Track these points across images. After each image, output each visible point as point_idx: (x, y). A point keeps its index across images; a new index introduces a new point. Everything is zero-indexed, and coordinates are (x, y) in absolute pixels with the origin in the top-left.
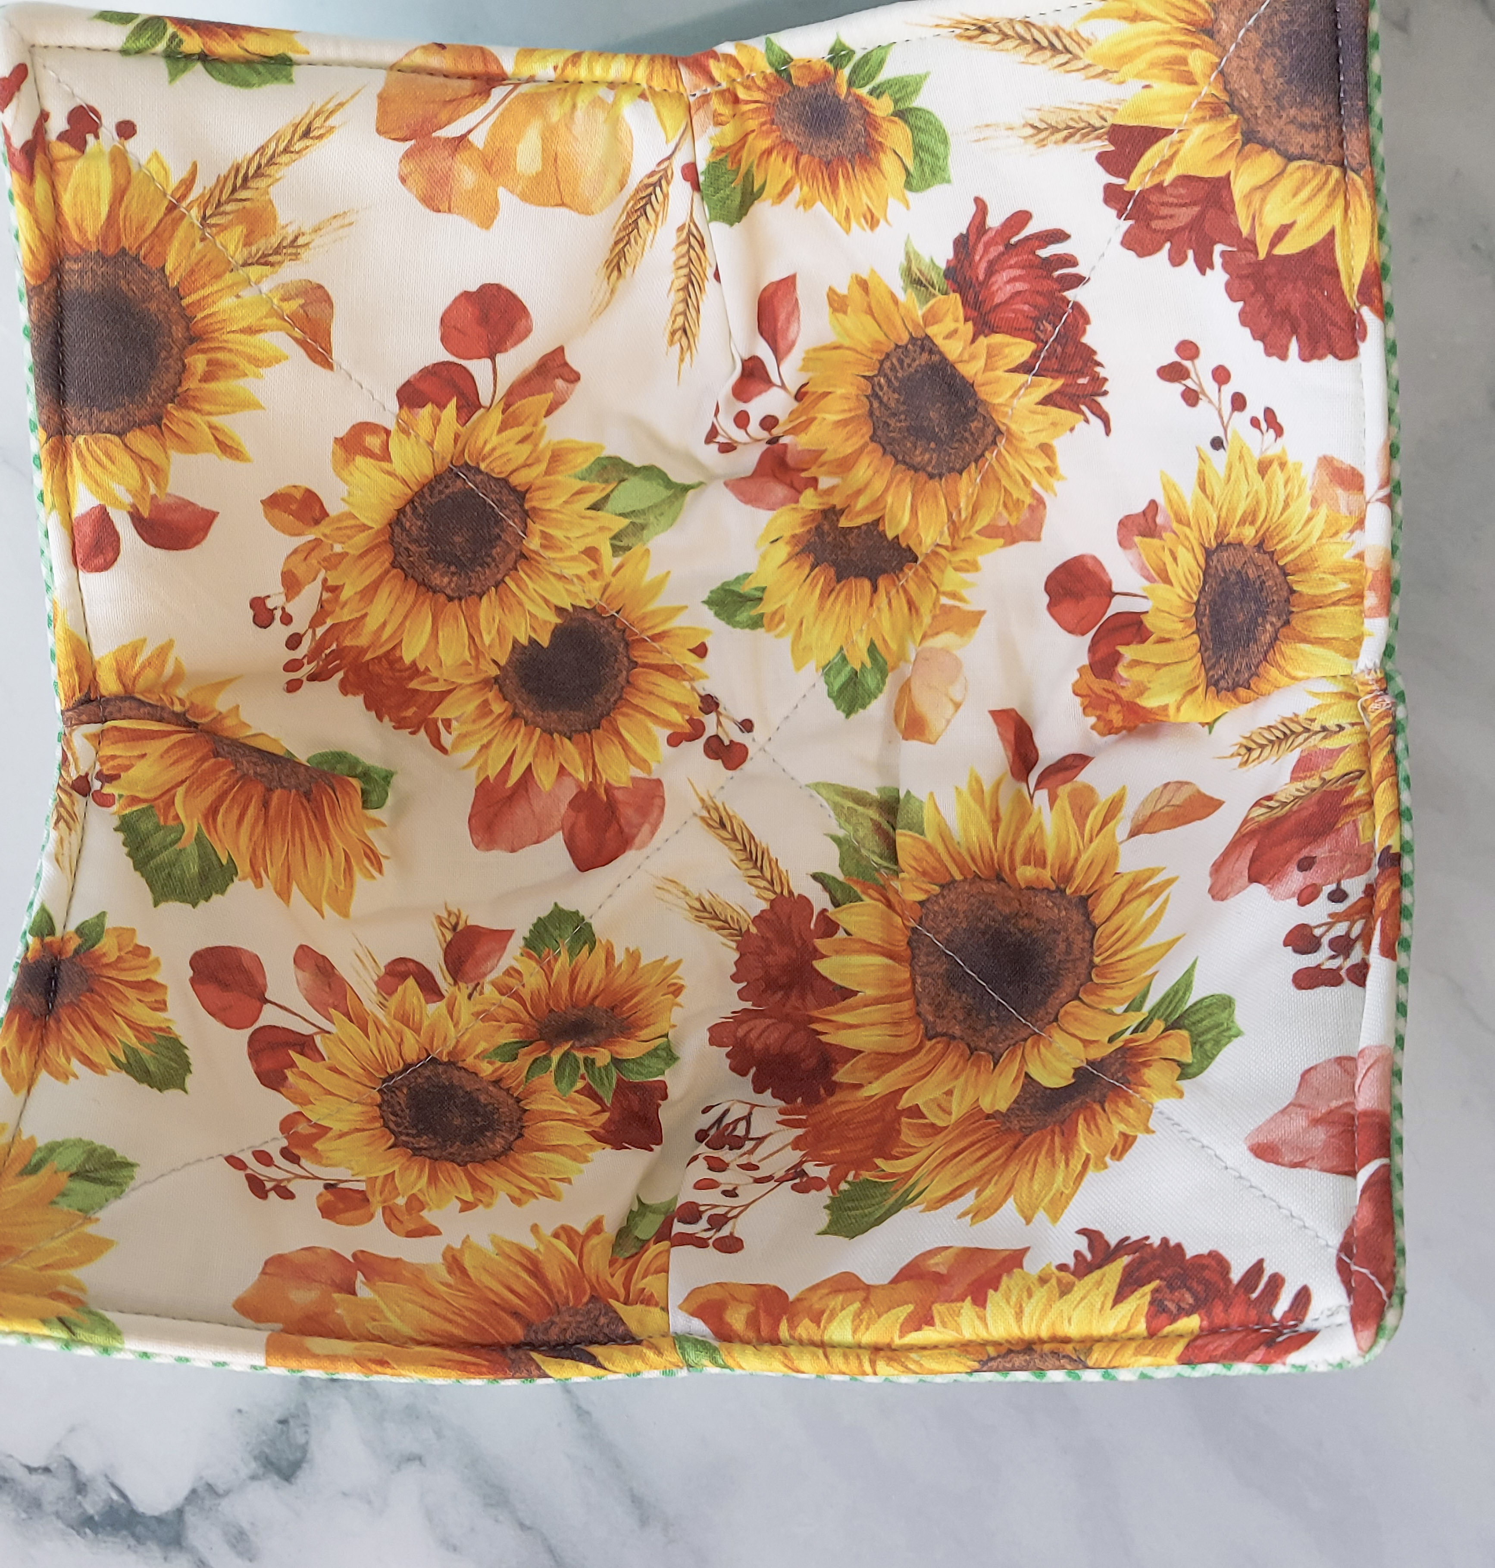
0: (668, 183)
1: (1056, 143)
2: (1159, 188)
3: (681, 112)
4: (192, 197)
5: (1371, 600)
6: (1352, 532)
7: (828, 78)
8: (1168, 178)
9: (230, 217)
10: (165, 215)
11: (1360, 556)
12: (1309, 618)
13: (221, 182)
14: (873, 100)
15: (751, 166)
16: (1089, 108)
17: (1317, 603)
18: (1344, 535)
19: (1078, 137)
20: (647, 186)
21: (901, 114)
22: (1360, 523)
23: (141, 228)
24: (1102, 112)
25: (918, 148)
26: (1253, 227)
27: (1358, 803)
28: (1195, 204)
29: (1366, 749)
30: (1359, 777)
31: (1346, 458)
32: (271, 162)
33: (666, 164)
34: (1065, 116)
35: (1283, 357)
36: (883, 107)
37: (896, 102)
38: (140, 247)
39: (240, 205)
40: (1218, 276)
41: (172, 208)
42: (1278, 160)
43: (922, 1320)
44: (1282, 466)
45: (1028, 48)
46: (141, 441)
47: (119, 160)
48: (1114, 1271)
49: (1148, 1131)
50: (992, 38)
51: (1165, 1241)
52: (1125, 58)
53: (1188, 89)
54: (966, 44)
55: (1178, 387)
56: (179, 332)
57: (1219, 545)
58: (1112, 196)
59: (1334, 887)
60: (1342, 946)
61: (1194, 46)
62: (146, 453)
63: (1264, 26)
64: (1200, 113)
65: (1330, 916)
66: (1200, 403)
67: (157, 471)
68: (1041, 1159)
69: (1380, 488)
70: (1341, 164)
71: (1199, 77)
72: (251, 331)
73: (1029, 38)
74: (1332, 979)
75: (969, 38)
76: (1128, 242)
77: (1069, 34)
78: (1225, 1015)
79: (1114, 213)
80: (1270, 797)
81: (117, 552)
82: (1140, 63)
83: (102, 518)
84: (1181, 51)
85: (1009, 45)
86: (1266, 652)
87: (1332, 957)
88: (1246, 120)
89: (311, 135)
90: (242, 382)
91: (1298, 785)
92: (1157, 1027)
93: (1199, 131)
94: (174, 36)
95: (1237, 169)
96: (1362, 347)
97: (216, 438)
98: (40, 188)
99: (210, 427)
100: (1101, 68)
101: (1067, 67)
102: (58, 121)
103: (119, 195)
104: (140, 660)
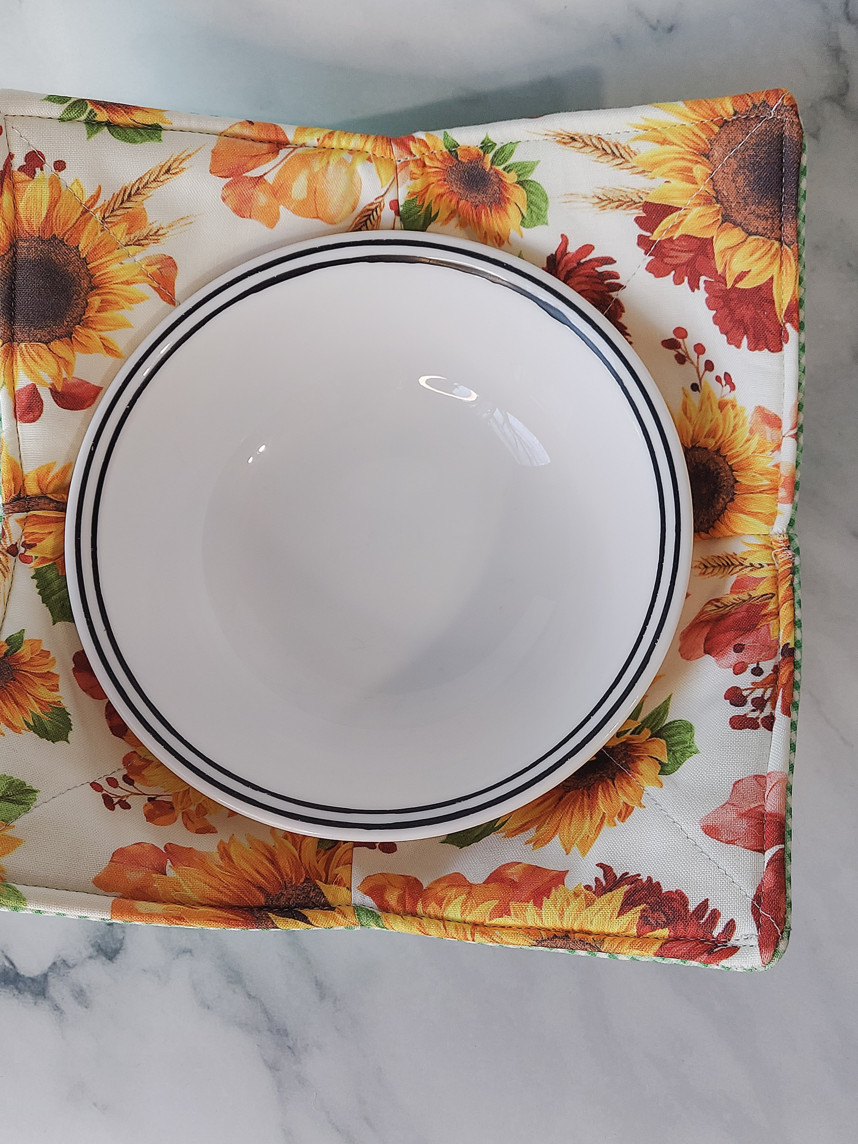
0: (381, 211)
1: (612, 208)
2: (670, 240)
3: (391, 170)
4: (97, 206)
5: (782, 493)
6: (773, 451)
7: (480, 158)
8: (676, 235)
9: (119, 218)
10: (81, 216)
11: (777, 466)
12: (746, 499)
13: (115, 197)
14: (505, 173)
15: (430, 203)
16: (633, 191)
17: (750, 490)
18: (768, 453)
19: (624, 206)
20: (369, 210)
21: (521, 183)
22: (779, 447)
23: (65, 224)
24: (640, 194)
25: (529, 204)
26: (725, 270)
27: (770, 614)
28: (691, 251)
29: (776, 580)
30: (771, 598)
31: (772, 409)
32: (145, 187)
33: (380, 199)
34: (618, 194)
35: (738, 346)
36: (511, 178)
37: (519, 176)
38: (64, 234)
39: (126, 211)
40: (701, 294)
41: (85, 212)
42: (743, 234)
43: (503, 911)
44: (734, 406)
45: (599, 153)
46: (58, 346)
47: (54, 183)
48: (619, 894)
49: (641, 805)
50: (578, 145)
51: (650, 879)
52: (656, 165)
53: (693, 186)
54: (563, 146)
55: (673, 353)
56: (85, 284)
57: (693, 447)
58: (642, 241)
59: (755, 665)
60: (759, 704)
61: (697, 162)
62: (62, 354)
63: (740, 156)
64: (698, 201)
65: (752, 683)
66: (686, 363)
67: (68, 364)
68: (576, 811)
69: (792, 429)
70: (779, 240)
71: (698, 180)
72: (128, 283)
73: (600, 147)
74: (753, 724)
75: (565, 143)
76: (650, 268)
77: (624, 148)
78: (688, 736)
79: (643, 251)
80: (717, 600)
81: (41, 412)
82: (665, 168)
83: (33, 392)
84: (689, 165)
85: (588, 149)
86: (720, 515)
87: (753, 711)
88: (725, 209)
89: (171, 172)
90: (121, 312)
91: (736, 597)
92: (647, 733)
93: (697, 211)
94: (91, 111)
95: (718, 236)
96: (785, 346)
97: (104, 345)
98: (6, 197)
99: (101, 339)
100: (641, 169)
101: (621, 166)
102: (18, 162)
103: (53, 204)
104: (51, 475)
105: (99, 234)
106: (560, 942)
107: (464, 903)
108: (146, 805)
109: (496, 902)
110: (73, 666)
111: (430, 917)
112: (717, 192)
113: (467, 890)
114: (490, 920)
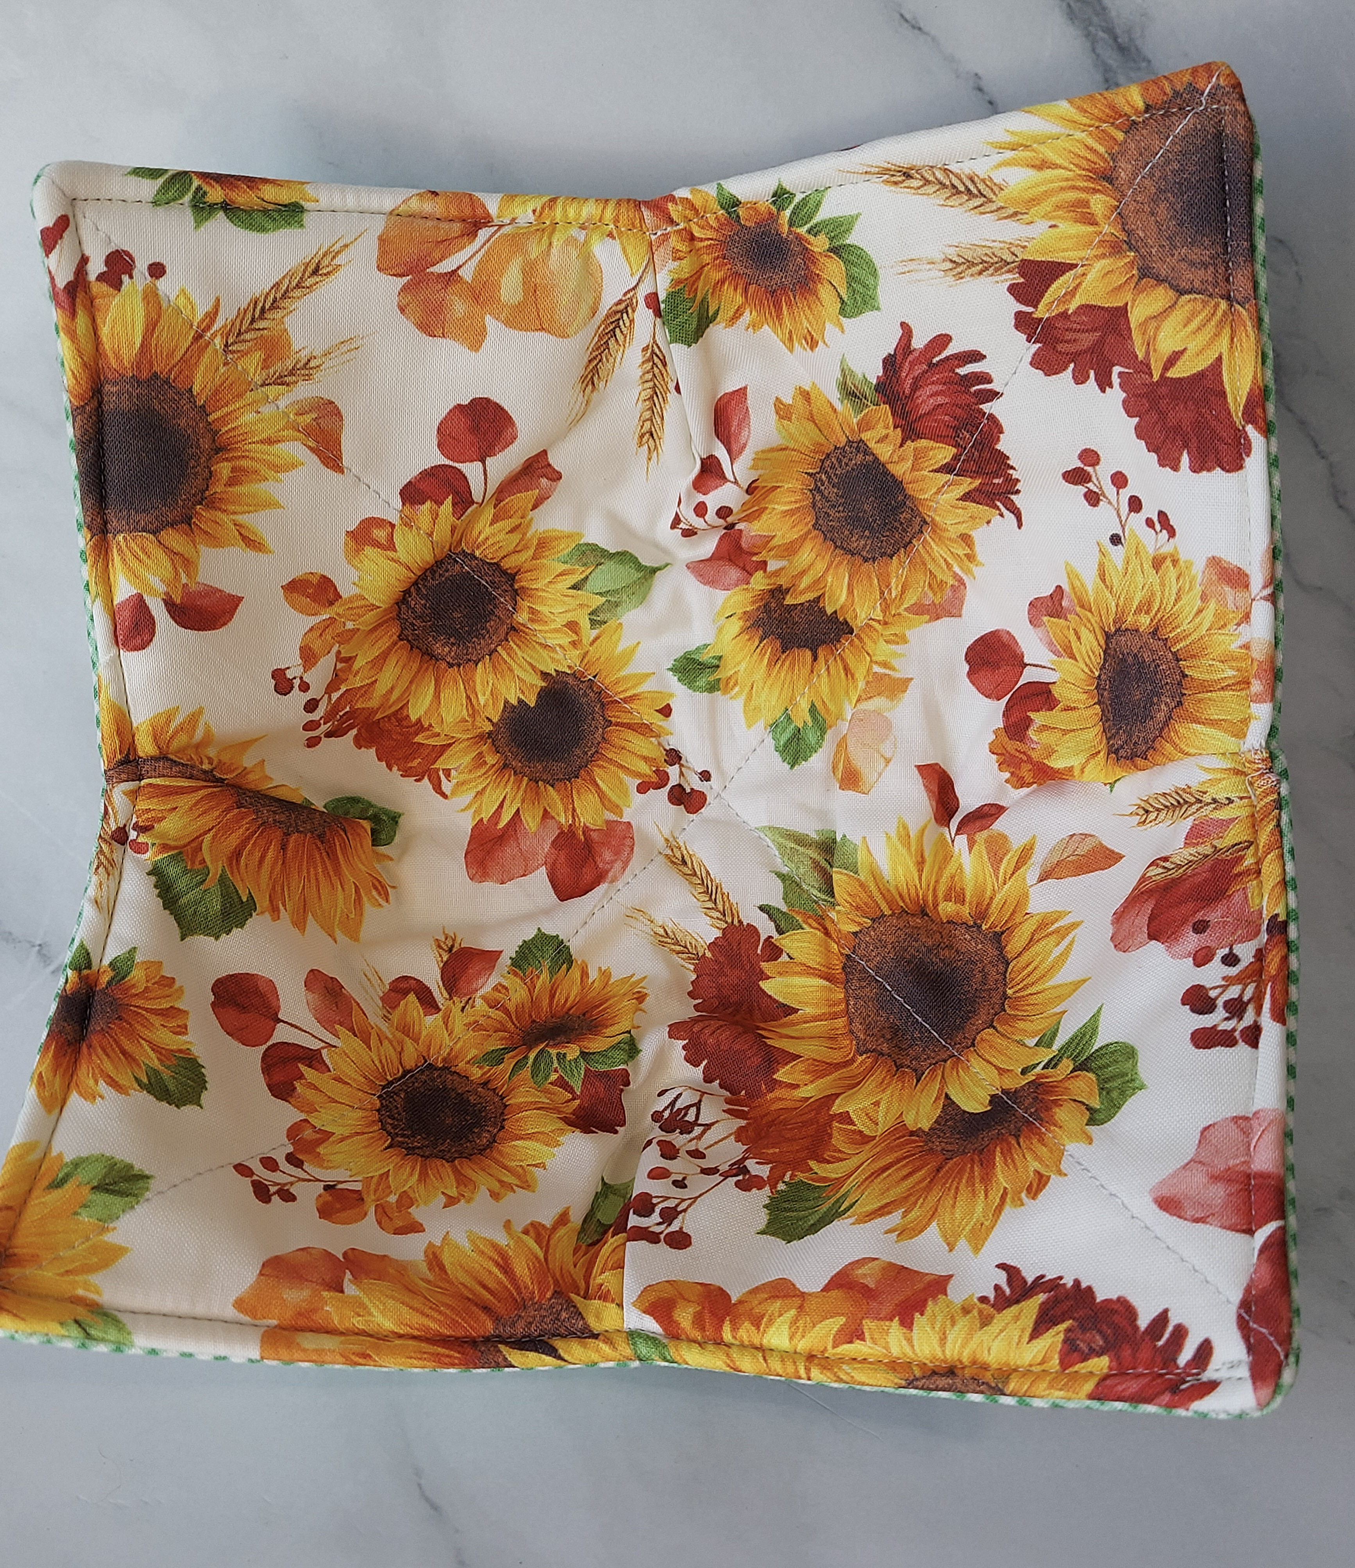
0: (634, 311)
1: (972, 275)
2: (1064, 315)
3: (645, 248)
4: (215, 327)
5: (1257, 686)
6: (1238, 625)
7: (773, 218)
8: (1072, 307)
9: (250, 344)
10: (192, 343)
11: (1246, 647)
12: (1200, 701)
13: (241, 314)
14: (811, 238)
15: (706, 295)
16: (1002, 245)
17: (1206, 687)
18: (1231, 627)
19: (991, 270)
20: (616, 313)
21: (835, 250)
22: (1247, 617)
23: (171, 355)
24: (1013, 250)
25: (851, 279)
26: (1148, 352)
27: (1247, 872)
28: (1096, 330)
29: (1254, 823)
30: (1248, 847)
31: (1233, 558)
32: (284, 296)
33: (631, 294)
34: (980, 252)
35: (1175, 468)
36: (820, 244)
37: (831, 239)
38: (170, 371)
39: (259, 333)
40: (1116, 394)
41: (198, 337)
42: (1171, 293)
43: (854, 1334)
44: (1175, 562)
45: (947, 193)
46: (173, 538)
47: (151, 297)
48: (1031, 1307)
49: (1060, 1173)
50: (915, 183)
51: (1077, 1283)
52: (1034, 201)
53: (1091, 229)
54: (893, 188)
55: (1081, 490)
56: (205, 444)
57: (1118, 630)
58: (1023, 322)
59: (1226, 951)
60: (1236, 1008)
61: (1095, 191)
62: (178, 548)
63: (1158, 174)
64: (1101, 250)
65: (1224, 978)
66: (1101, 503)
67: (187, 564)
68: (962, 1186)
69: (1264, 587)
70: (1228, 298)
71: (1099, 218)
72: (270, 441)
73: (948, 183)
74: (1227, 1040)
75: (896, 183)
76: (1038, 362)
77: (983, 181)
78: (1129, 1065)
79: (1025, 337)
80: (1165, 859)
81: (153, 634)
82: (1047, 206)
83: (139, 605)
84: (1084, 196)
85: (930, 189)
86: (1162, 729)
87: (1227, 1019)
88: (1143, 257)
89: (320, 272)
90: (263, 485)
91: (1193, 850)
92: (1067, 1065)
93: (1100, 265)
94: (199, 188)
95: (1134, 300)
96: (1248, 462)
97: (241, 534)
98: (82, 319)
99: (235, 524)
100: (1011, 211)
101: (981, 209)
102: (96, 267)
103: (151, 327)
104: (173, 726)
105: (222, 370)
106: (942, 1382)
107: (794, 1322)
108: (320, 1196)
109: (842, 1320)
110: (212, 998)
111: (742, 1346)
112: (1129, 233)
113: (797, 1301)
114: (834, 1347)
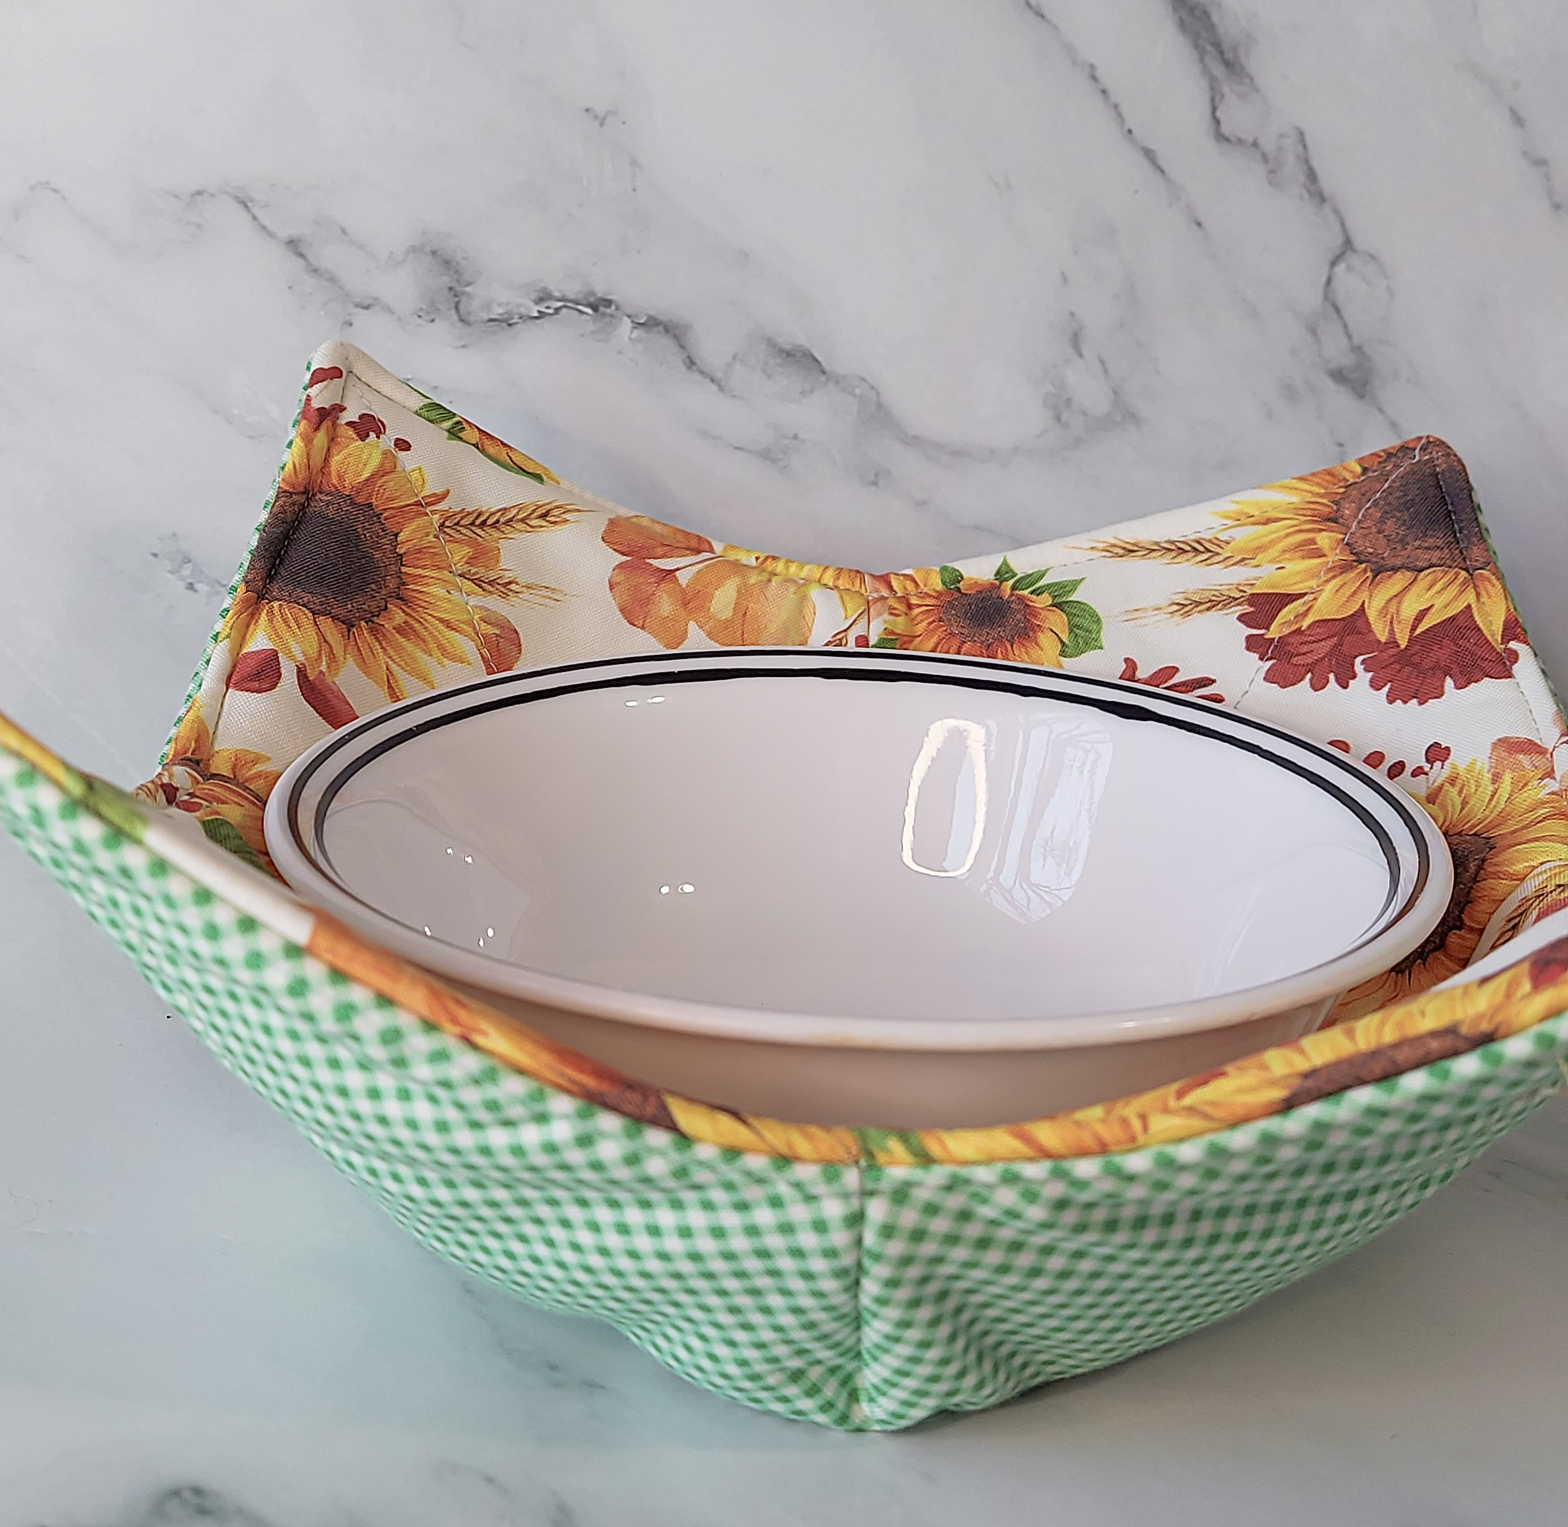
1: (1199, 612)
2: (1298, 631)
3: (861, 601)
4: (438, 507)
7: (994, 587)
8: (1305, 624)
9: (463, 537)
10: (412, 505)
11: (1555, 793)
13: (465, 513)
14: (1034, 597)
16: (1230, 587)
19: (1220, 606)
21: (1058, 605)
22: (1548, 772)
23: (390, 500)
24: (1241, 588)
25: (1072, 628)
26: (1391, 630)
28: (1332, 636)
32: (507, 523)
33: (842, 635)
34: (1208, 594)
36: (1042, 602)
37: (1055, 597)
38: (384, 511)
39: (474, 536)
40: (1362, 680)
41: (419, 505)
42: (1409, 574)
44: (1454, 781)
45: (1173, 554)
46: (329, 627)
47: (388, 462)
50: (1139, 554)
52: (1261, 549)
53: (1318, 561)
54: (1116, 560)
56: (391, 582)
58: (1254, 642)
61: (1320, 530)
62: (330, 639)
63: (1383, 503)
64: (1331, 575)
67: (333, 657)
70: (1467, 567)
71: (1326, 550)
72: (448, 625)
75: (1120, 556)
76: (1271, 677)
77: (1210, 540)
79: (1256, 656)
81: (273, 687)
82: (1274, 552)
83: (272, 660)
84: (1310, 535)
88: (1374, 563)
89: (548, 519)
90: (426, 657)
93: (1330, 586)
94: (459, 423)
95: (1370, 599)
96: (1516, 667)
97: (389, 680)
98: (321, 438)
99: (387, 669)
100: (1239, 558)
101: (1209, 562)
102: (351, 415)
103: (380, 473)
104: (258, 768)
105: (431, 538)
112: (1358, 553)
